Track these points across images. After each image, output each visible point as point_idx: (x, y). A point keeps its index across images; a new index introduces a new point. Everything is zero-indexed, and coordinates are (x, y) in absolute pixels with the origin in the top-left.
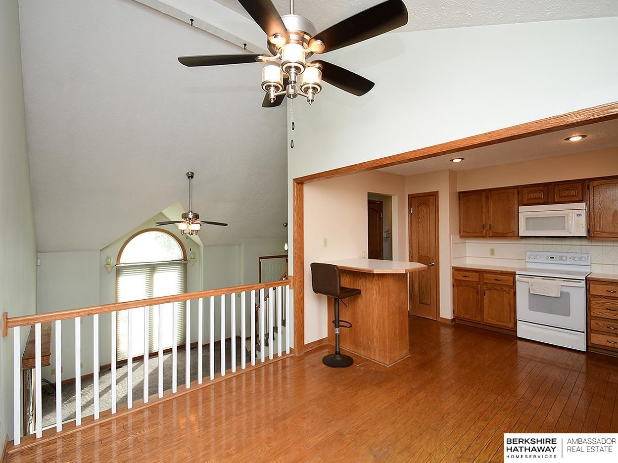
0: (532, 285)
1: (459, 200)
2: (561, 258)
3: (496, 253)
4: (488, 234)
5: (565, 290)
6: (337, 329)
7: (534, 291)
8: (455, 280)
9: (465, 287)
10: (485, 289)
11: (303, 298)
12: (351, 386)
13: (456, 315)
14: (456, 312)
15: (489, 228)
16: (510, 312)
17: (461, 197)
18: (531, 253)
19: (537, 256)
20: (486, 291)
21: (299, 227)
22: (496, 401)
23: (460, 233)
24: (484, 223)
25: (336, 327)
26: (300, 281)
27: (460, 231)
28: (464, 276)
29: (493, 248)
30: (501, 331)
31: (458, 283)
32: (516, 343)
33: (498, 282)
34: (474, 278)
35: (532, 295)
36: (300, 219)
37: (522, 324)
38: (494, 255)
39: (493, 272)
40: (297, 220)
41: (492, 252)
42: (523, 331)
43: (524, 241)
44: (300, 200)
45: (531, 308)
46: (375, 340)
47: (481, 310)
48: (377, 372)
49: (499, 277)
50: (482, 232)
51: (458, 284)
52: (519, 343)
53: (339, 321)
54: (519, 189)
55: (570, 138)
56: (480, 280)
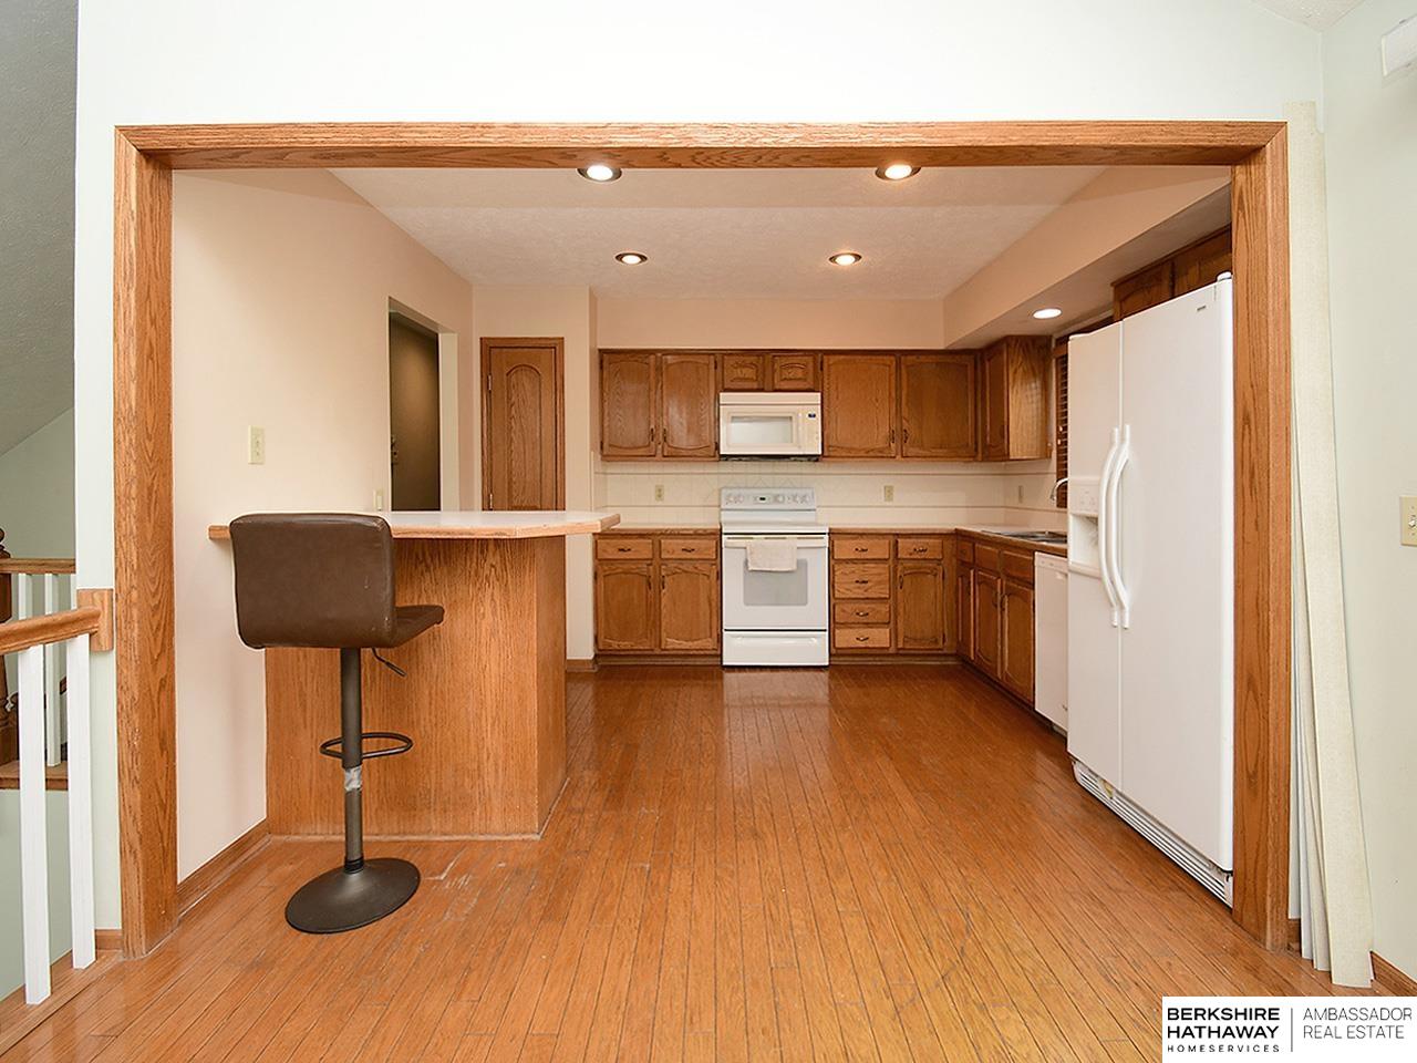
0: (751, 553)
1: (601, 367)
2: (776, 498)
3: (666, 494)
4: (659, 452)
5: (803, 555)
6: (354, 774)
7: (754, 564)
8: (600, 560)
9: (623, 576)
10: (663, 574)
11: (167, 686)
12: (469, 968)
13: (601, 647)
14: (601, 638)
15: (661, 439)
16: (711, 617)
17: (605, 364)
18: (729, 491)
19: (739, 496)
20: (667, 579)
21: (150, 357)
22: (814, 815)
23: (602, 448)
24: (652, 426)
25: (346, 767)
26: (157, 607)
27: (602, 443)
28: (620, 550)
29: (660, 484)
30: (690, 661)
31: (606, 568)
32: (721, 678)
33: (689, 555)
34: (642, 549)
35: (751, 574)
36: (153, 322)
37: (733, 636)
38: (662, 500)
39: (679, 534)
40: (139, 325)
41: (659, 494)
42: (736, 650)
43: (726, 467)
44: (155, 236)
45: (750, 600)
46: (489, 767)
47: (654, 622)
48: (518, 872)
49: (690, 543)
50: (649, 445)
51: (603, 569)
52: (728, 676)
53: (362, 736)
54: (720, 357)
55: (838, 256)
56: (653, 555)
